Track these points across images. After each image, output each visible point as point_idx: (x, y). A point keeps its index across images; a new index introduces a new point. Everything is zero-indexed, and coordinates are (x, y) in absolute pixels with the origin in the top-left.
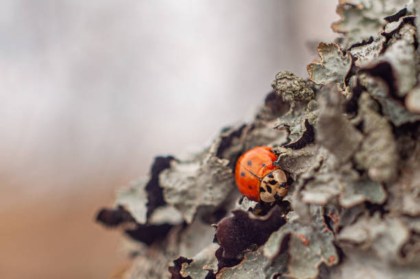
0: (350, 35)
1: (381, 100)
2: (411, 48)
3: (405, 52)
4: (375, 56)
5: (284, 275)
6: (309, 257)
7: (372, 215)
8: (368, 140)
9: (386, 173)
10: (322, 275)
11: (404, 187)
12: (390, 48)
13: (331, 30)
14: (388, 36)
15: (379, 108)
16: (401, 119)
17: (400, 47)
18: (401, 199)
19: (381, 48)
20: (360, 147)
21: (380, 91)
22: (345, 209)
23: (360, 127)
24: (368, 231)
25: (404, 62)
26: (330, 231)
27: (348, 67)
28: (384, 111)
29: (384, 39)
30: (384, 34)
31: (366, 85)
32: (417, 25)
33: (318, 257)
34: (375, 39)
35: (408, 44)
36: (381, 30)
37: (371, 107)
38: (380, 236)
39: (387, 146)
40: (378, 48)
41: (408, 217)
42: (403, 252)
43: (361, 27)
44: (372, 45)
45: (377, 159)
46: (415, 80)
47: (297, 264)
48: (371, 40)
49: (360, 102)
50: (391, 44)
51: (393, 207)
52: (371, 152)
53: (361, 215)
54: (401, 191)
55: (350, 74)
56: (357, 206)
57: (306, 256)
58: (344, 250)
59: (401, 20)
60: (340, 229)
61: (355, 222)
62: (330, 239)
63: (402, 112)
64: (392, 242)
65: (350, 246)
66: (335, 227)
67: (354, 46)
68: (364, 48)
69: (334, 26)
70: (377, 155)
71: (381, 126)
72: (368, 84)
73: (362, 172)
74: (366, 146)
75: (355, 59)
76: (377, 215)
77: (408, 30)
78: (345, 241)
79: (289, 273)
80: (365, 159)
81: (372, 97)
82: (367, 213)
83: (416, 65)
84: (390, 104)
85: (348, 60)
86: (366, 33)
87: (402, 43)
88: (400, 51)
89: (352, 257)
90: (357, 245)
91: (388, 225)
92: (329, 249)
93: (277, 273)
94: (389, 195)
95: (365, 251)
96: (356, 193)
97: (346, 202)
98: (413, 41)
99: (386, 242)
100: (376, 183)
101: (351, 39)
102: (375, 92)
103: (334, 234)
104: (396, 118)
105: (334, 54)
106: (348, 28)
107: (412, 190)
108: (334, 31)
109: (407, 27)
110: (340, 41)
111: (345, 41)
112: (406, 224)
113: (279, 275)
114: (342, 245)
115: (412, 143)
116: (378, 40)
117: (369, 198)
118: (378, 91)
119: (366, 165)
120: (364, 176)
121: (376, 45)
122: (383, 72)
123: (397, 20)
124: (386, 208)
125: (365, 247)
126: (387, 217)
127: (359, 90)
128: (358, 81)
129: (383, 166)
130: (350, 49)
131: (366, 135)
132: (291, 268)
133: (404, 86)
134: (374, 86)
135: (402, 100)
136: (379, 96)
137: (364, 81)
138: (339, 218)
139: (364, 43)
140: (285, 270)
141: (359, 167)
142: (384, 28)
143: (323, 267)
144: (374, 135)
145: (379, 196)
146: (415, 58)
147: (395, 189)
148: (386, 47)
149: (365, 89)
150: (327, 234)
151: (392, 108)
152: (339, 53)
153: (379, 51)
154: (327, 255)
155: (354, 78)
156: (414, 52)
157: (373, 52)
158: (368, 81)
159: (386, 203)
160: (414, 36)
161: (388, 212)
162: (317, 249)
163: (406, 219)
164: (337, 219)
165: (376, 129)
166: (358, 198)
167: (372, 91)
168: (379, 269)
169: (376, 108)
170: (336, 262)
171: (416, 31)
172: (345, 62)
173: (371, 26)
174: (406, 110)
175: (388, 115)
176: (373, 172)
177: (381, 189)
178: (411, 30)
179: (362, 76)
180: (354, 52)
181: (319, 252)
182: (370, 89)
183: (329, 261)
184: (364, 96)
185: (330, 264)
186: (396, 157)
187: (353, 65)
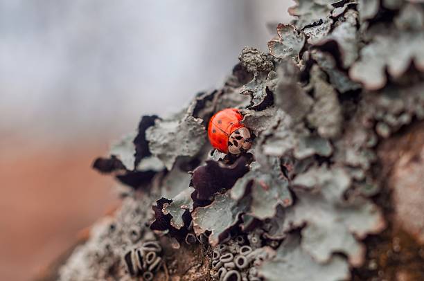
0: (303, 18)
1: (329, 71)
2: (354, 29)
3: (349, 32)
4: (324, 35)
5: (248, 214)
6: (268, 199)
7: (320, 165)
8: (319, 103)
9: (333, 131)
10: (279, 214)
11: (347, 142)
12: (336, 29)
13: (288, 14)
14: (335, 19)
15: (327, 78)
16: (345, 87)
17: (345, 28)
18: (344, 153)
19: (329, 28)
20: (311, 110)
21: (328, 64)
22: (298, 160)
23: (311, 93)
24: (316, 179)
25: (348, 41)
26: (285, 178)
27: (302, 45)
28: (331, 80)
29: (331, 21)
30: (331, 17)
31: (316, 59)
32: (359, 10)
33: (276, 199)
34: (324, 21)
35: (352, 25)
36: (329, 14)
37: (321, 77)
38: (327, 183)
39: (333, 109)
40: (326, 29)
41: (351, 167)
42: (346, 196)
43: (312, 11)
44: (321, 26)
45: (325, 119)
46: (356, 55)
47: (258, 205)
48: (321, 22)
49: (311, 73)
50: (337, 25)
51: (338, 159)
52: (320, 114)
53: (311, 165)
54: (344, 146)
55: (304, 49)
56: (308, 158)
57: (266, 198)
58: (297, 194)
59: (346, 6)
60: (294, 176)
61: (306, 170)
62: (286, 185)
63: (346, 81)
64: (337, 187)
65: (302, 191)
66: (289, 175)
67: (306, 27)
68: (315, 29)
69: (290, 10)
70: (325, 116)
71: (329, 93)
72: (319, 58)
73: (313, 130)
74: (316, 108)
75: (307, 37)
76: (324, 165)
77: (351, 15)
78: (298, 187)
79: (251, 212)
80: (315, 119)
81: (321, 69)
82: (316, 164)
83: (358, 43)
84: (336, 74)
85: (302, 38)
86: (316, 16)
87: (346, 24)
88: (345, 31)
89: (304, 200)
90: (307, 190)
91: (334, 174)
92: (284, 193)
93: (241, 212)
94: (335, 150)
95: (315, 195)
96: (308, 147)
97: (300, 154)
98: (355, 23)
99: (331, 188)
100: (324, 139)
101: (304, 21)
102: (323, 64)
103: (289, 180)
104: (341, 86)
105: (290, 34)
106: (302, 12)
107: (353, 146)
108: (291, 14)
109: (351, 11)
110: (295, 22)
111: (299, 23)
112: (348, 173)
113: (243, 213)
114: (295, 190)
115: (354, 107)
116: (327, 22)
117: (318, 152)
118: (327, 64)
119: (316, 124)
120: (314, 133)
121: (325, 26)
122: (331, 48)
123: (342, 6)
124: (332, 160)
125: (314, 191)
126: (333, 167)
127: (311, 63)
128: (310, 55)
129: (330, 126)
130: (303, 29)
131: (316, 100)
132: (253, 208)
133: (348, 60)
134: (323, 59)
135: (346, 71)
136: (328, 69)
137: (315, 55)
138: (293, 168)
139: (315, 25)
140: (248, 209)
141: (310, 126)
142: (331, 13)
143: (279, 207)
144: (323, 100)
145: (326, 150)
146: (357, 37)
147: (339, 144)
148: (333, 28)
149: (315, 62)
150: (283, 181)
151: (338, 79)
152: (294, 32)
153: (328, 31)
154: (283, 197)
155: (307, 53)
156: (356, 33)
157: (322, 32)
158: (318, 55)
159: (332, 155)
160: (356, 19)
161: (333, 163)
162: (275, 193)
163: (349, 169)
164: (291, 168)
165: (324, 95)
166: (309, 151)
167: (321, 64)
168: (326, 210)
169: (325, 77)
170: (290, 203)
171: (358, 15)
172: (300, 40)
173: (321, 10)
174: (349, 79)
175: (335, 84)
176: (322, 131)
177: (328, 144)
178: (354, 15)
179: (314, 51)
180: (307, 31)
181: (276, 195)
182: (320, 62)
183: (285, 202)
184: (315, 68)
185: (285, 205)
186: (341, 118)
187: (306, 42)
